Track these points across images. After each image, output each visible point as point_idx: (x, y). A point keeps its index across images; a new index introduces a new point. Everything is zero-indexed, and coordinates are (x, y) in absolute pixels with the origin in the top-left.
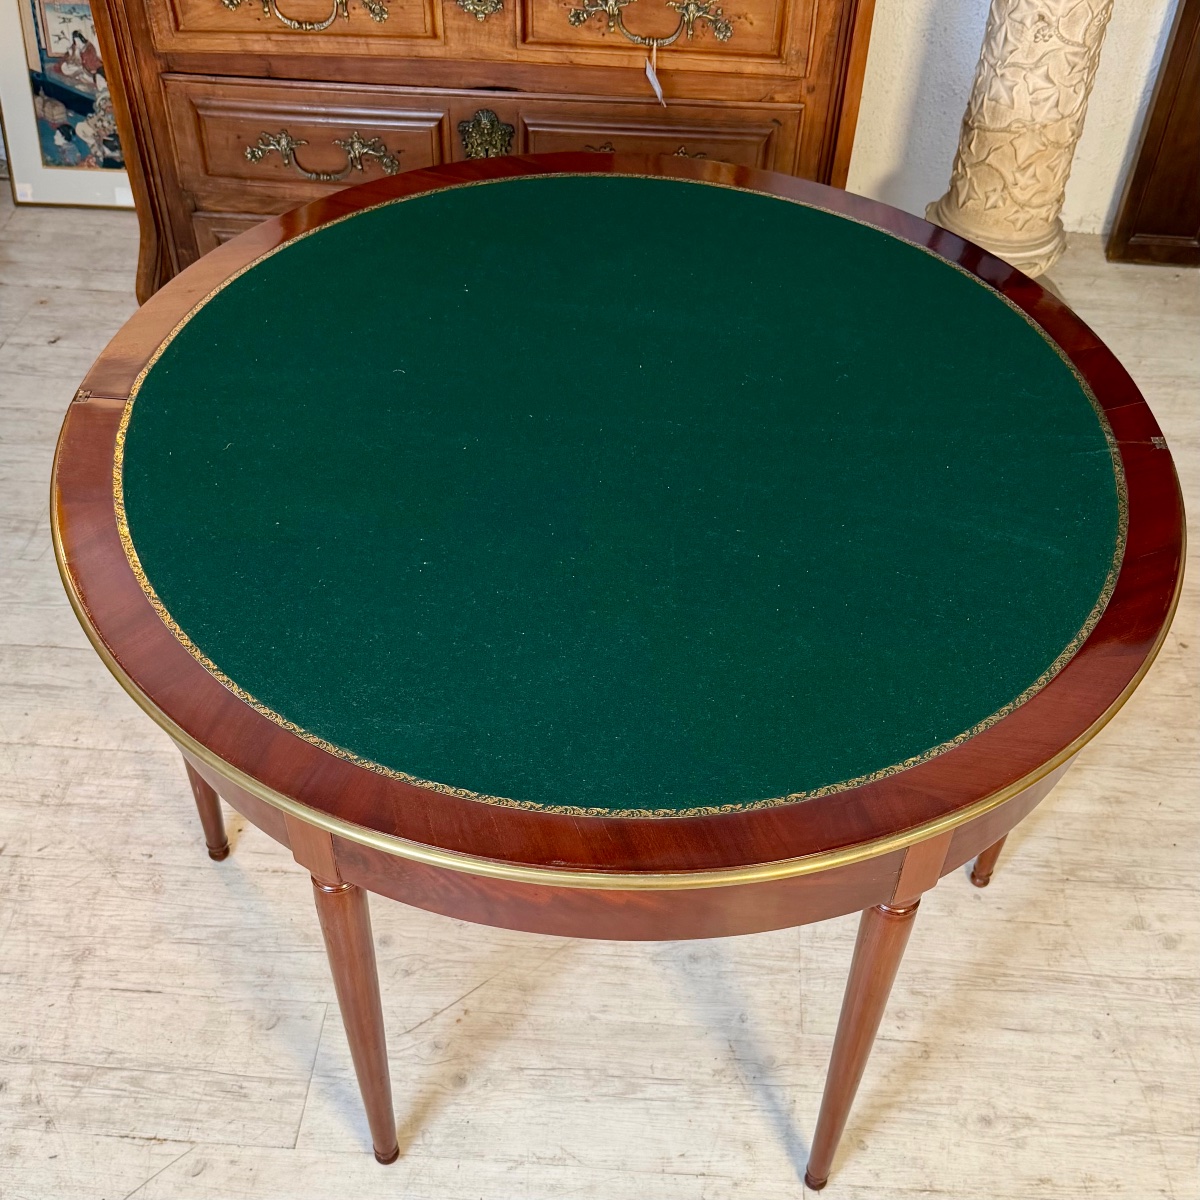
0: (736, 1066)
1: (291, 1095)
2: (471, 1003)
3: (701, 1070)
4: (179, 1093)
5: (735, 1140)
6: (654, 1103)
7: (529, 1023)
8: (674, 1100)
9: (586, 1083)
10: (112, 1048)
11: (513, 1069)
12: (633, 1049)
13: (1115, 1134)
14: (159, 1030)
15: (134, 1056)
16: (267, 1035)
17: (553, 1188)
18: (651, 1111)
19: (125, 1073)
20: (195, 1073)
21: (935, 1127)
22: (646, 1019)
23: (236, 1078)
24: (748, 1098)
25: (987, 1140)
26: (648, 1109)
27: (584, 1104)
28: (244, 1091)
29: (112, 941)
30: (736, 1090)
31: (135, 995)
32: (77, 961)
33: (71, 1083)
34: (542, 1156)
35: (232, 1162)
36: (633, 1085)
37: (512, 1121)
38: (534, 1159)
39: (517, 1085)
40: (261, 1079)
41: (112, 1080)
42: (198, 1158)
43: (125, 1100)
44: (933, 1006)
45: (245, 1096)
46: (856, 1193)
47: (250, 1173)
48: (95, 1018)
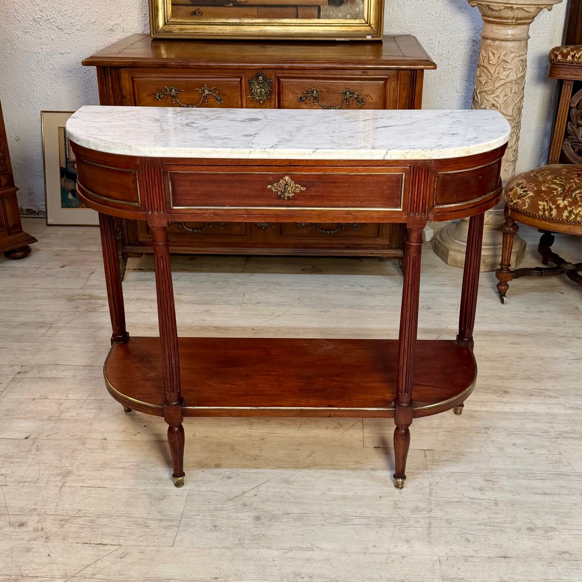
0: (399, 511)
1: (171, 526)
2: (261, 488)
3: (381, 512)
5: (401, 539)
6: (358, 526)
7: (292, 496)
8: (368, 524)
9: (322, 519)
10: (80, 509)
11: (284, 514)
12: (345, 505)
15: (92, 511)
16: (159, 502)
17: (308, 560)
18: (357, 529)
19: (87, 518)
20: (121, 517)
21: (505, 532)
22: (351, 494)
23: (143, 519)
24: (407, 523)
25: (532, 537)
26: (355, 528)
27: (322, 527)
28: (147, 524)
29: (82, 468)
31: (92, 488)
32: (64, 476)
33: (58, 522)
34: (301, 547)
35: (141, 552)
36: (346, 519)
37: (285, 533)
38: (297, 548)
39: (286, 520)
40: (155, 520)
41: (80, 521)
42: (123, 551)
43: (87, 529)
44: (497, 485)
45: (148, 526)
46: (467, 559)
47: (150, 557)
48: (72, 498)
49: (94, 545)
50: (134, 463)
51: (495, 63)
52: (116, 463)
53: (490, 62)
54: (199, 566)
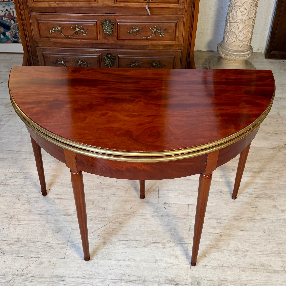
0: (173, 239)
1: (63, 247)
2: (107, 226)
3: (165, 240)
4: (36, 247)
5: (173, 255)
6: (153, 248)
7: (122, 231)
8: (158, 247)
9: (136, 244)
10: (19, 237)
11: (118, 241)
12: (148, 236)
13: (269, 254)
14: (31, 233)
15: (24, 239)
16: (57, 234)
17: (128, 266)
18: (152, 250)
19: (22, 243)
20: (39, 242)
21: (223, 252)
22: (151, 230)
23: (50, 243)
24: (177, 246)
25: (237, 255)
26: (151, 249)
27: (136, 248)
28: (52, 246)
29: (19, 214)
30: (173, 245)
31: (25, 226)
32: (10, 218)
33: (9, 245)
34: (125, 259)
35: (49, 262)
36: (148, 244)
37: (118, 252)
38: (124, 260)
39: (119, 244)
40: (56, 243)
41: (19, 244)
42: (41, 261)
43: (22, 249)
44: (222, 225)
45: (52, 247)
46: (204, 267)
47: (53, 264)
48: (15, 231)
49: (27, 258)
50: (45, 211)
52: (35, 211)
54: (77, 269)
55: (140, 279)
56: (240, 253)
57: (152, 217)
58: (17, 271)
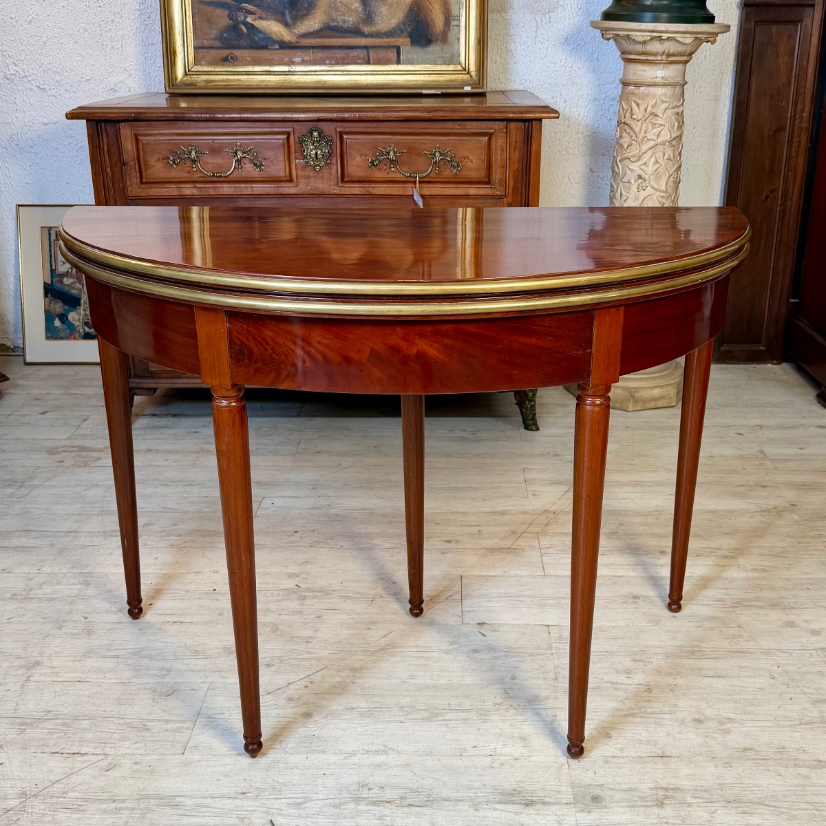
0: (510, 700)
1: (182, 728)
2: (313, 678)
3: (485, 704)
4: (98, 731)
6: (452, 722)
7: (358, 686)
8: (466, 719)
9: (401, 714)
10: (50, 709)
11: (347, 708)
12: (435, 696)
14: (86, 700)
15: (66, 712)
16: (165, 700)
17: (378, 766)
18: (450, 726)
19: (59, 721)
20: (110, 719)
21: (661, 725)
22: (443, 682)
23: (142, 721)
24: (522, 715)
25: (701, 730)
26: (447, 725)
27: (400, 724)
28: (146, 727)
29: (55, 658)
30: (512, 712)
31: (70, 683)
32: (29, 668)
33: (18, 727)
34: (370, 750)
35: (136, 763)
36: (436, 713)
37: (347, 733)
38: (364, 752)
39: (350, 716)
40: (160, 721)
41: (49, 725)
42: (110, 762)
43: (58, 734)
44: (650, 666)
45: (148, 729)
46: (606, 760)
47: (149, 768)
48: (40, 695)
49: (68, 755)
50: (132, 651)
51: (640, 117)
52: (105, 651)
53: (634, 117)
54: (219, 778)
55: (417, 793)
56: (712, 726)
57: (445, 655)
58: (34, 786)
